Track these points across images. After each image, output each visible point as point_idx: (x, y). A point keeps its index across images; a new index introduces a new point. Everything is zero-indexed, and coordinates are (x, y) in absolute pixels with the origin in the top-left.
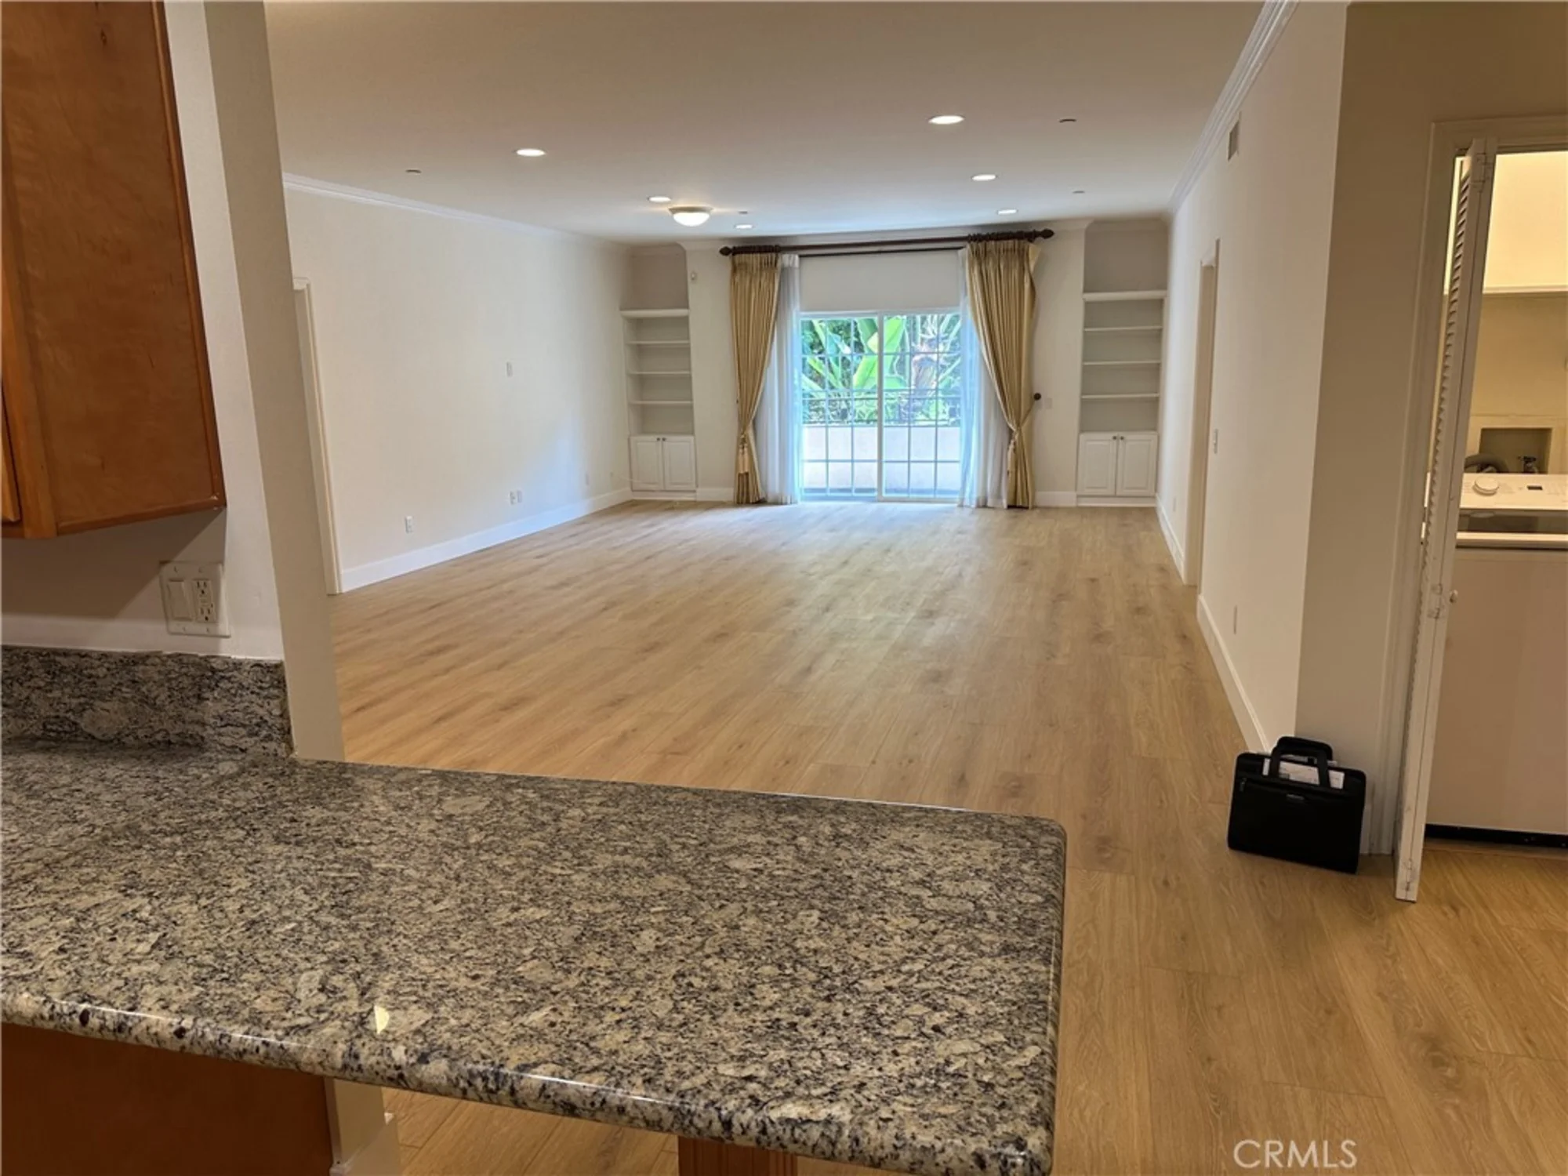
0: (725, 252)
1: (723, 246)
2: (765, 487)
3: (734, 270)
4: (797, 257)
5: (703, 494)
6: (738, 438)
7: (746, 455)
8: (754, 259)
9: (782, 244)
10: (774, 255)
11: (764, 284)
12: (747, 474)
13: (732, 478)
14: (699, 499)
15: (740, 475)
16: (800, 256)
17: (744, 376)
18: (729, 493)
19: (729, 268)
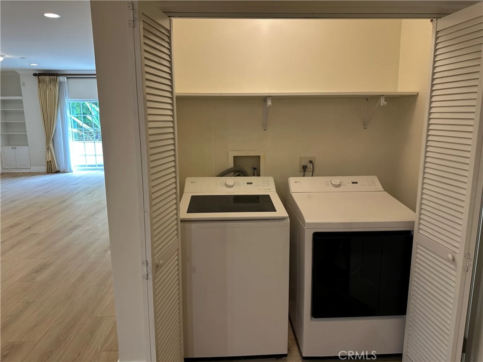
0: (35, 75)
1: (34, 73)
2: (59, 166)
3: (39, 82)
4: (65, 78)
5: (34, 169)
6: (47, 147)
7: (50, 154)
8: (47, 78)
9: (58, 73)
10: (55, 77)
11: (52, 88)
12: (51, 161)
13: (45, 163)
14: (32, 172)
15: (48, 161)
16: (67, 78)
17: (46, 123)
18: (44, 169)
19: (37, 81)
